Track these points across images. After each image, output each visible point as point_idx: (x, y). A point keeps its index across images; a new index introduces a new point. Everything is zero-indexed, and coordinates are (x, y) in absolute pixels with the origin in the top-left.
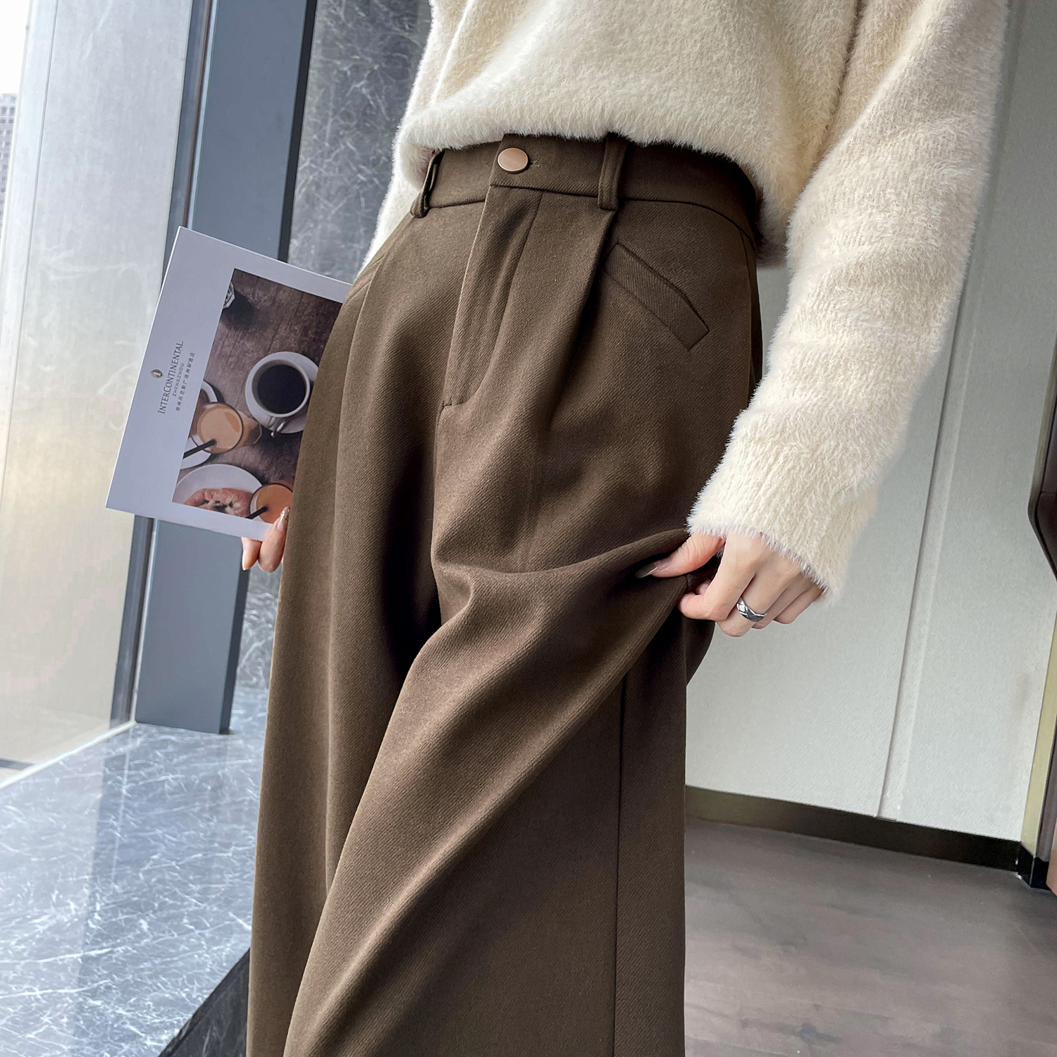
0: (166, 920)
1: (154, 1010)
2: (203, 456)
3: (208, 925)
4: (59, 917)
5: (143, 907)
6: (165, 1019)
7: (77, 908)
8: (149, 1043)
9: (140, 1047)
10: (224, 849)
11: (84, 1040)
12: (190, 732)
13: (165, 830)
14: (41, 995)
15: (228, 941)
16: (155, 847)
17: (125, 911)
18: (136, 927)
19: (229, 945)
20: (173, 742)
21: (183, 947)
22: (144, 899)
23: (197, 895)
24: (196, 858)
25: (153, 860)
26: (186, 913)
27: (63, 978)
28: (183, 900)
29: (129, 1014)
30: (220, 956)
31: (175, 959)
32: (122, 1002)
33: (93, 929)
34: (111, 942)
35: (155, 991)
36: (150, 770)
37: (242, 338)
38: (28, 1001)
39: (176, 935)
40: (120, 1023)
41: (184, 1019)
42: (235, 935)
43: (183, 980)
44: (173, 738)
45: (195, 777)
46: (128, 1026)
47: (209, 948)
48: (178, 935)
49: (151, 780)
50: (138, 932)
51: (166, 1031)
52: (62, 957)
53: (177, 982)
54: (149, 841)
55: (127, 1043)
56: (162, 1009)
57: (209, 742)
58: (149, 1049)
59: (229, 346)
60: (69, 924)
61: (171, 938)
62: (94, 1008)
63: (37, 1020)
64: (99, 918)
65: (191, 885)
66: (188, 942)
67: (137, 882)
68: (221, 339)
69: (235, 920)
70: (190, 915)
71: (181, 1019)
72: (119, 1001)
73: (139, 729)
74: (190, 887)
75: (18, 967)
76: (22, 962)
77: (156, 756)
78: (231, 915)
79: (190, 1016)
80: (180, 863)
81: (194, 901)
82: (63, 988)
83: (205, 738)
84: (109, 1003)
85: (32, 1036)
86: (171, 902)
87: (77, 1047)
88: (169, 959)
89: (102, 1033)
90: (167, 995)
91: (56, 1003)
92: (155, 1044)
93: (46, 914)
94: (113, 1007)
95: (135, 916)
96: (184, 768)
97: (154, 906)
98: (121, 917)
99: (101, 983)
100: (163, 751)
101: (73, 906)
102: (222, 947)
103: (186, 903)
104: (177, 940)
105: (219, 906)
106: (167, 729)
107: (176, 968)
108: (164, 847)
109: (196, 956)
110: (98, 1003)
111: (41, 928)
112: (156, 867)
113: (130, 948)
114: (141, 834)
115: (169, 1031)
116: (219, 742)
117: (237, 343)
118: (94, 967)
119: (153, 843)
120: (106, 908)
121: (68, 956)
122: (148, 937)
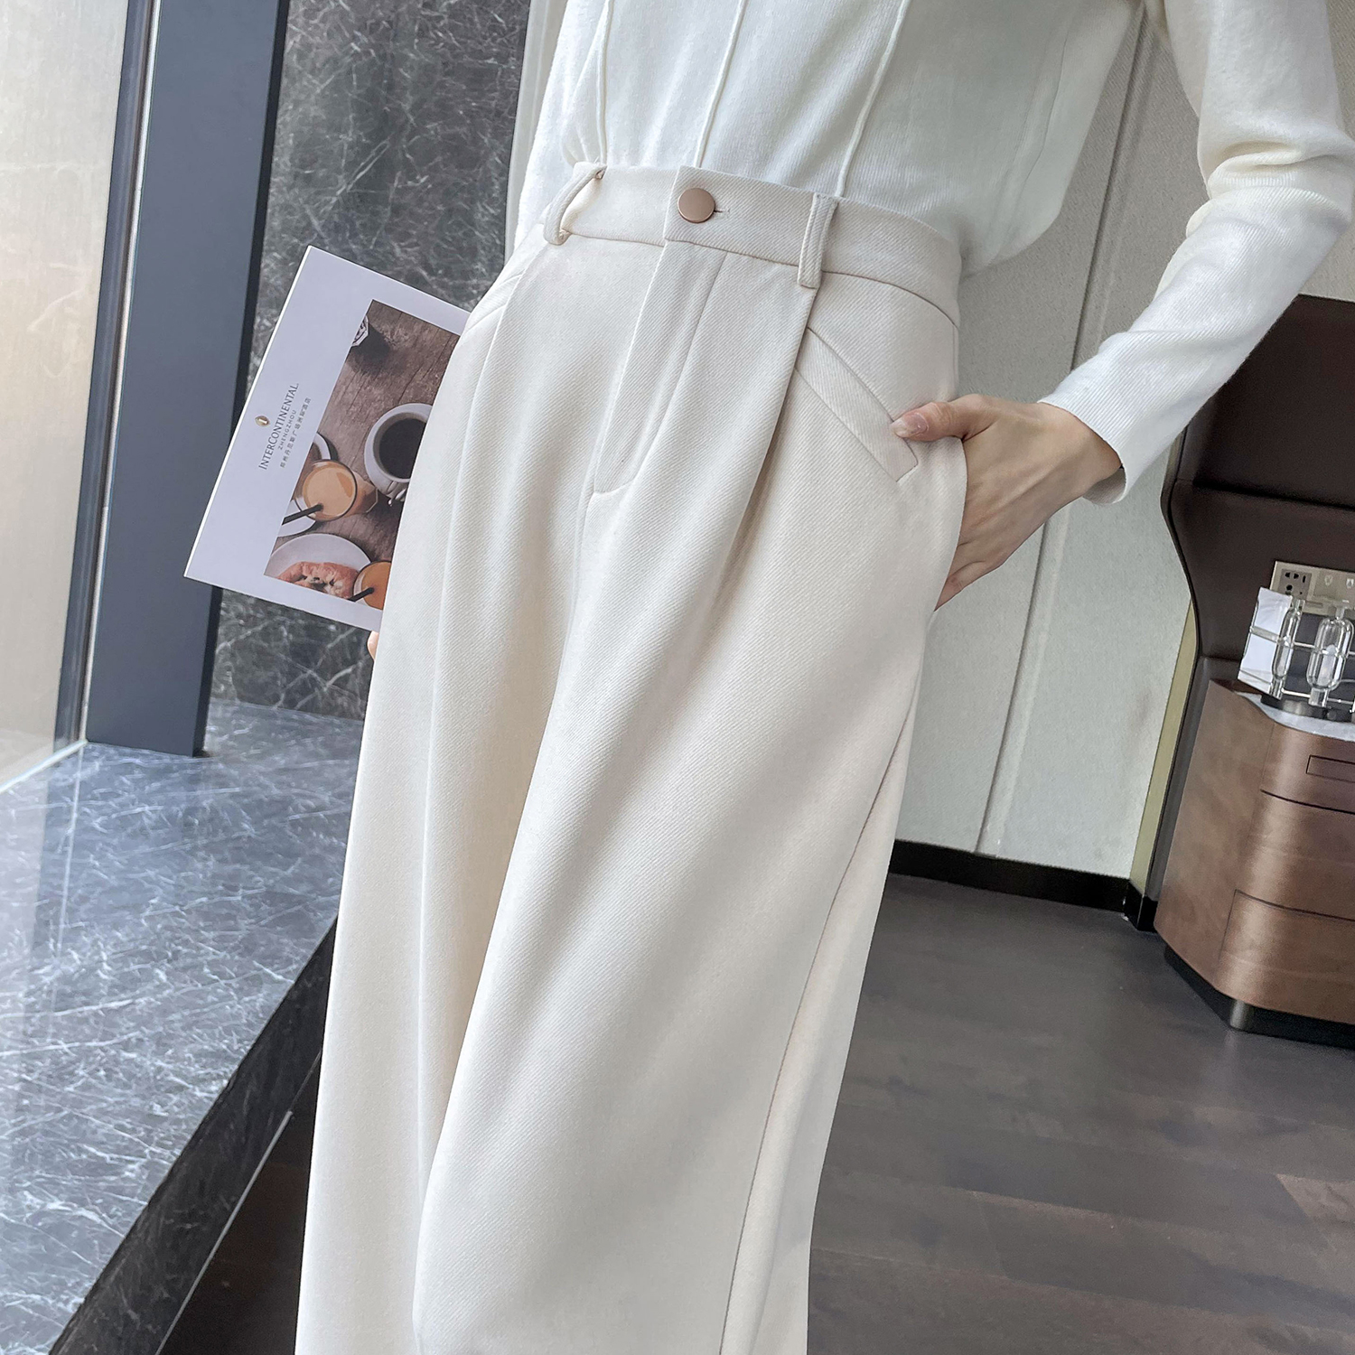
0: (185, 969)
1: (196, 1062)
2: (306, 522)
3: (234, 975)
4: (64, 967)
5: (155, 956)
6: (209, 1070)
7: (82, 957)
8: (198, 1093)
9: (190, 1098)
10: (231, 892)
11: (128, 1092)
12: (158, 754)
13: (157, 871)
14: (69, 1048)
15: (259, 991)
16: (150, 890)
17: (136, 960)
18: (153, 977)
19: (261, 995)
20: (138, 766)
21: (210, 998)
22: (154, 948)
23: (212, 943)
24: (201, 902)
25: (152, 904)
26: (205, 962)
27: (87, 1031)
28: (199, 949)
29: (170, 1066)
30: (254, 1007)
31: (205, 1010)
32: (159, 1053)
33: (105, 980)
34: (130, 994)
35: (191, 1042)
36: (119, 800)
37: (369, 383)
38: (55, 1056)
39: (200, 985)
40: (162, 1074)
41: (231, 1071)
42: (265, 985)
43: (220, 1031)
44: (138, 761)
45: (178, 808)
46: (172, 1077)
47: (240, 999)
48: (203, 985)
49: (123, 813)
50: (157, 983)
51: (214, 1082)
52: (80, 1009)
53: (214, 1034)
54: (141, 884)
55: (175, 1094)
56: (204, 1060)
57: (182, 767)
58: (200, 1100)
59: (352, 392)
60: (77, 975)
61: (194, 988)
62: (130, 1061)
63: (72, 1074)
64: (109, 968)
65: (202, 932)
66: (216, 992)
67: (142, 929)
68: (344, 384)
69: (261, 969)
70: (210, 964)
71: (227, 1070)
72: (155, 1053)
73: (93, 750)
74: (202, 935)
75: (33, 1020)
76: (38, 1015)
77: (122, 783)
78: (257, 964)
79: (236, 1067)
80: (185, 908)
81: (211, 949)
82: (90, 1041)
83: (177, 761)
84: (145, 1056)
85: (71, 1089)
86: (185, 950)
87: (122, 1099)
88: (198, 1011)
89: (146, 1086)
90: (206, 1047)
91: (88, 1057)
92: (205, 1094)
93: (48, 964)
94: (151, 1060)
95: (148, 966)
96: (160, 797)
97: (167, 955)
98: (134, 967)
99: (131, 1035)
100: (130, 776)
101: (75, 956)
102: (253, 997)
103: (202, 952)
104: (203, 991)
105: (240, 954)
106: (128, 750)
107: (208, 1019)
108: (161, 891)
109: (227, 1007)
110: (133, 1055)
111: (47, 980)
112: (159, 912)
113: (152, 1000)
114: (131, 876)
115: (218, 1081)
116: (194, 766)
117: (363, 390)
118: (118, 1020)
119: (147, 885)
120: (114, 957)
121: (86, 1008)
122: (169, 987)
